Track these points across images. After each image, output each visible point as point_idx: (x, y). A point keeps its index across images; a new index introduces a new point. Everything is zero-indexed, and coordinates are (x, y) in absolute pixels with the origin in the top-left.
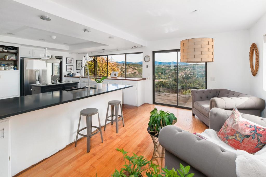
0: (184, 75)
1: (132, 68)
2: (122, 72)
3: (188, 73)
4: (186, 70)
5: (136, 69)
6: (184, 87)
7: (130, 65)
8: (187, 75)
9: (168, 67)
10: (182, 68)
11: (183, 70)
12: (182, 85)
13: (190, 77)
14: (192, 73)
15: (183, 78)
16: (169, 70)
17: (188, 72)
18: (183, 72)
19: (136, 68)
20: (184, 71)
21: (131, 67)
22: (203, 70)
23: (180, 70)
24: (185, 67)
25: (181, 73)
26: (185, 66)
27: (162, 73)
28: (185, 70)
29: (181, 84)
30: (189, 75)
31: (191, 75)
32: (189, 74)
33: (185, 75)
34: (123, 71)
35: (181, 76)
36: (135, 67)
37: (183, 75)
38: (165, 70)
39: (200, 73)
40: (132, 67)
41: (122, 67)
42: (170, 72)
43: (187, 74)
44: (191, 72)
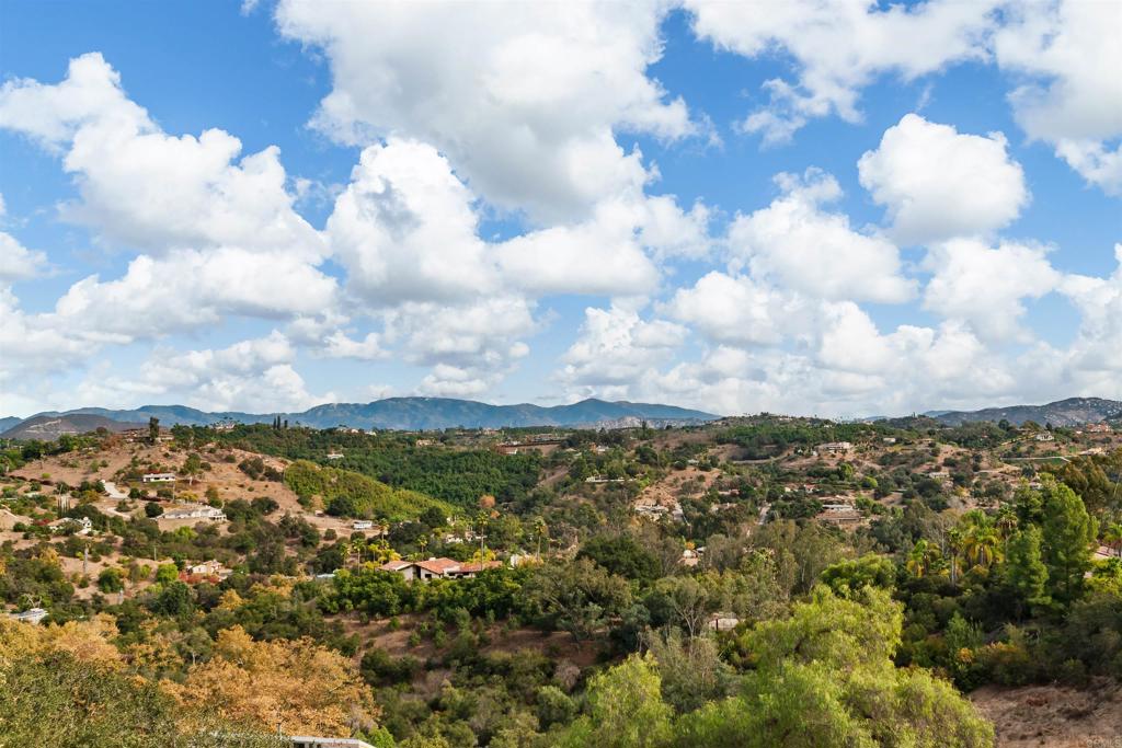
0: (679, 510)
1: (242, 467)
2: (142, 504)
3: (705, 485)
4: (690, 469)
5: (279, 468)
6: (664, 605)
7: (222, 435)
8: (694, 503)
9: (551, 442)
10: (657, 448)
11: (664, 466)
12: (650, 591)
13: (719, 520)
14: (732, 486)
15: (663, 530)
16: (562, 473)
17: (701, 478)
18: (670, 479)
19: (276, 464)
20: (678, 474)
21: (230, 459)
22: (805, 461)
23: (646, 468)
24: (685, 445)
25: (653, 491)
26: (687, 437)
27: (504, 496)
28: (679, 468)
29: (644, 585)
30: (714, 508)
31: (723, 500)
32: (709, 499)
33: (681, 501)
34: (152, 494)
35: (656, 517)
36: (272, 453)
37: (672, 508)
38: (528, 470)
39: (787, 481)
40: (237, 452)
41: (135, 463)
42: (566, 485)
43: (698, 496)
44: (727, 479)
